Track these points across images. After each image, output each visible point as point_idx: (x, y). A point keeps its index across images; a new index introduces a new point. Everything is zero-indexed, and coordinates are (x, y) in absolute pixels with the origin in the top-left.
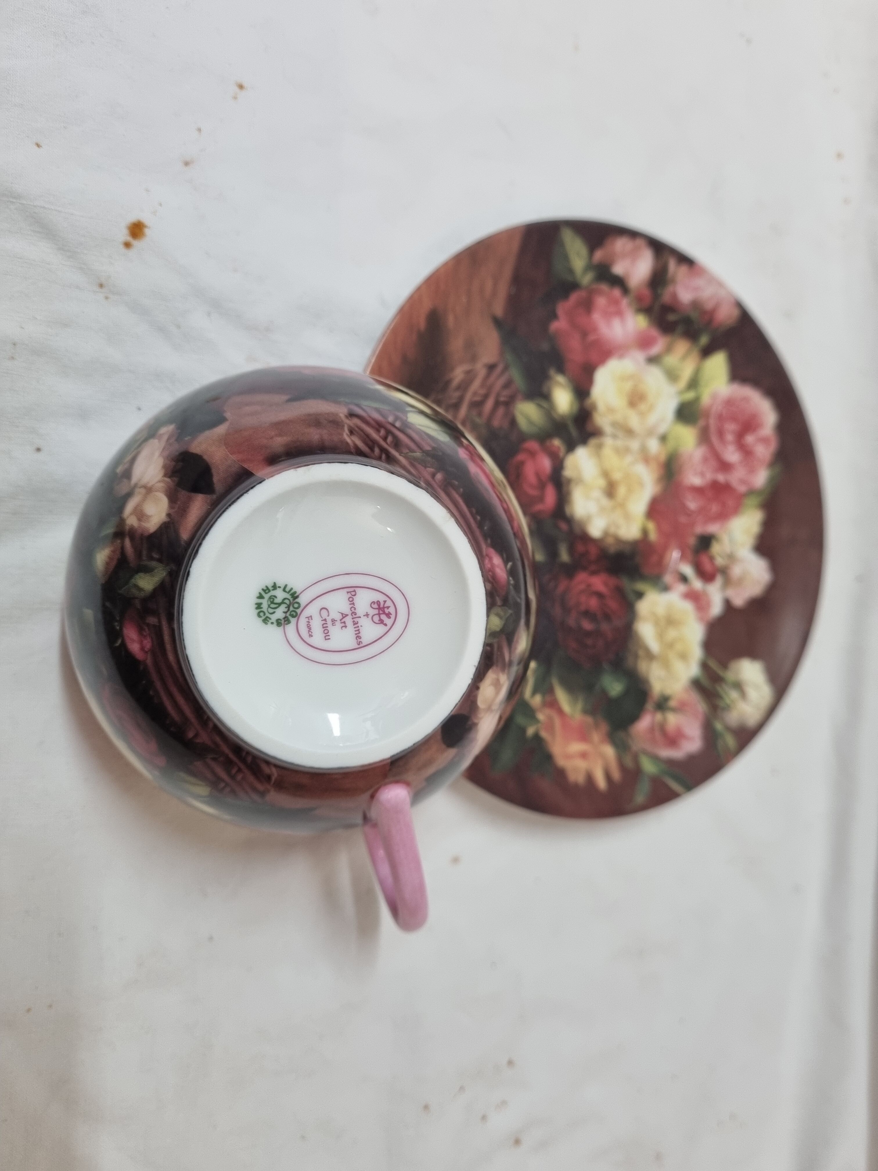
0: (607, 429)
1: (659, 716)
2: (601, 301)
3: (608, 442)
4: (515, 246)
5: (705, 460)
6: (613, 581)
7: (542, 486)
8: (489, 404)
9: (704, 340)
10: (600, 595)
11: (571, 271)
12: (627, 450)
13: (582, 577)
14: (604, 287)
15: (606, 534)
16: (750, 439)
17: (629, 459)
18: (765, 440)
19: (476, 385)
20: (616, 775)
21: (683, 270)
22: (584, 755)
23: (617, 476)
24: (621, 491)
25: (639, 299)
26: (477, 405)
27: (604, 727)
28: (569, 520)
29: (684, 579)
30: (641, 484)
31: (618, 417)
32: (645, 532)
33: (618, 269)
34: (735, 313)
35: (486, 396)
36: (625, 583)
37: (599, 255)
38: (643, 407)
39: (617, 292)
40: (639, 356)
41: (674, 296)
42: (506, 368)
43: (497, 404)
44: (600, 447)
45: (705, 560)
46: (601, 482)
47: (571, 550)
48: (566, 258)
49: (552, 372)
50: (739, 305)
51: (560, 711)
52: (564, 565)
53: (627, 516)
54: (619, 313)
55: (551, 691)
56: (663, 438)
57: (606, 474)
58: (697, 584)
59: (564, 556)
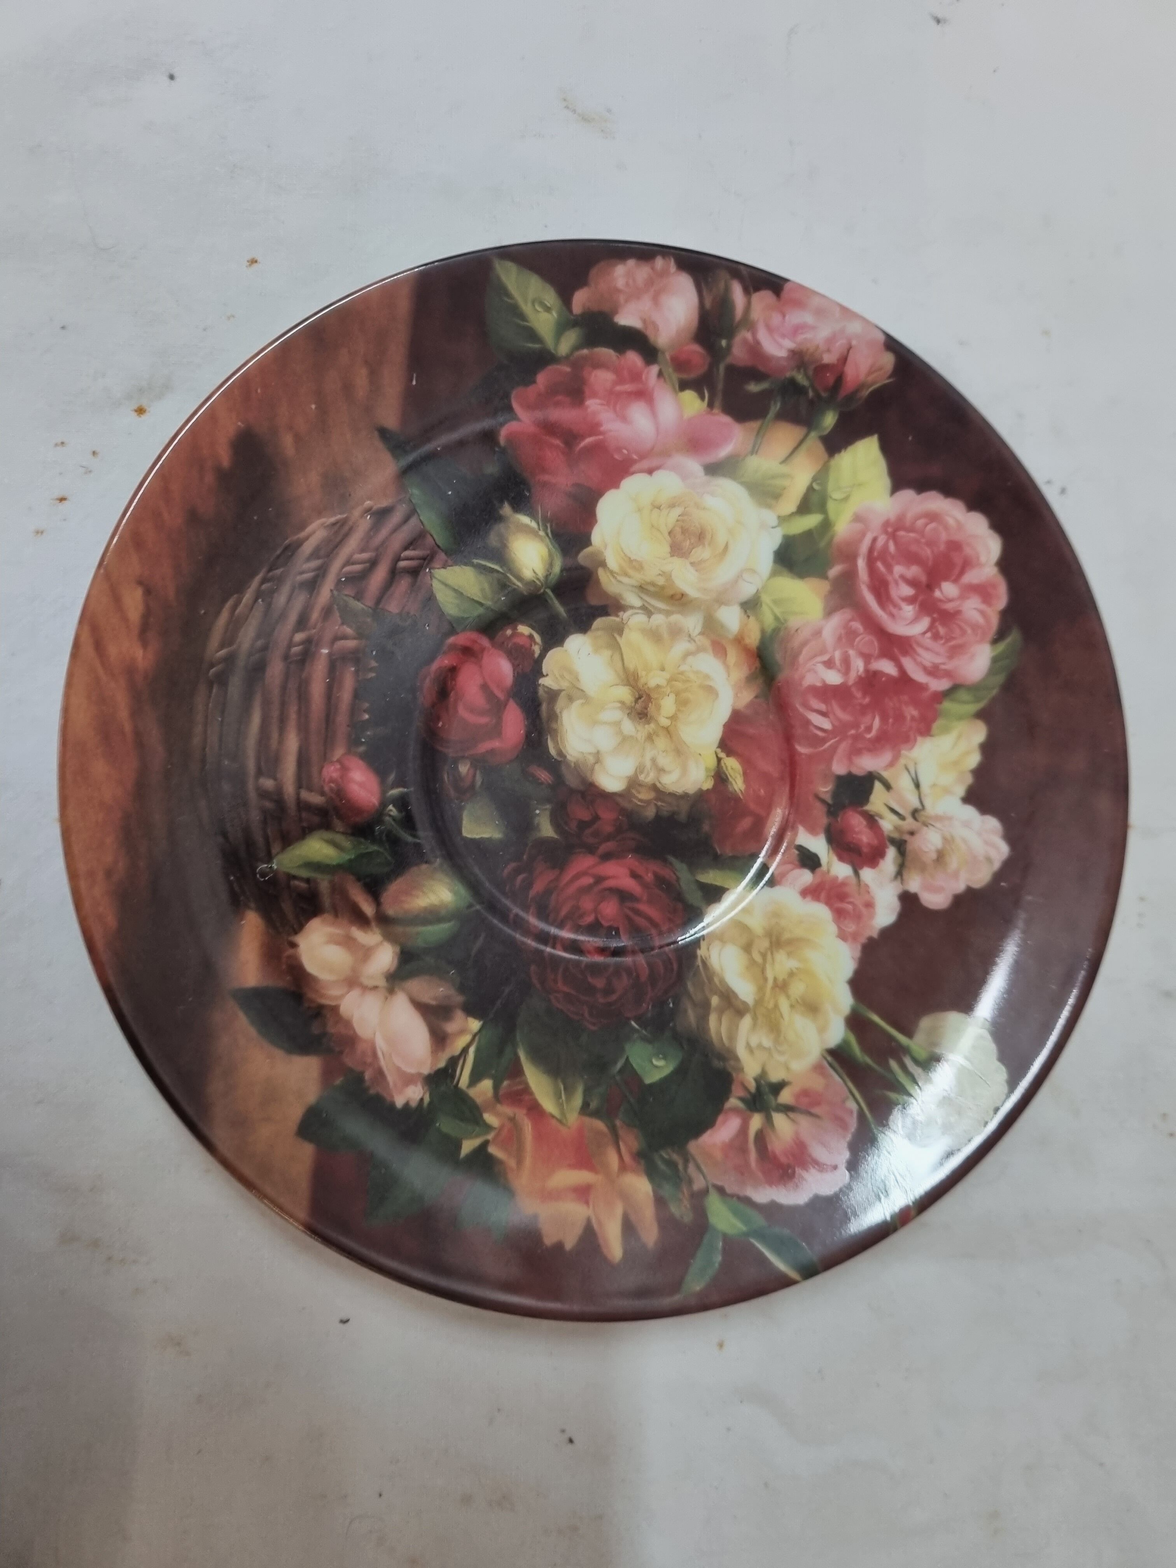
0: (632, 599)
1: (756, 1121)
2: (601, 378)
3: (634, 620)
4: (404, 305)
5: (848, 636)
6: (650, 870)
7: (497, 708)
8: (380, 574)
9: (829, 420)
10: (623, 896)
11: (532, 335)
12: (676, 632)
13: (583, 863)
14: (606, 353)
15: (633, 783)
16: (948, 589)
17: (681, 646)
18: (983, 591)
19: (353, 543)
20: (650, 1235)
21: (762, 299)
22: (583, 1193)
23: (654, 679)
24: (668, 705)
25: (679, 364)
26: (358, 580)
27: (631, 1141)
28: (555, 765)
29: (809, 860)
30: (711, 691)
31: (651, 574)
32: (720, 777)
33: (627, 318)
34: (888, 360)
35: (373, 564)
36: (682, 873)
37: (581, 299)
38: (702, 553)
39: (633, 358)
40: (694, 466)
41: (755, 349)
42: (412, 512)
43: (394, 573)
44: (620, 630)
45: (856, 822)
46: (625, 694)
47: (559, 818)
48: (516, 311)
49: (506, 509)
50: (892, 344)
51: (535, 1110)
52: (544, 843)
53: (680, 751)
54: (643, 395)
55: (516, 1071)
56: (751, 606)
57: (630, 679)
58: (841, 870)
59: (547, 830)
